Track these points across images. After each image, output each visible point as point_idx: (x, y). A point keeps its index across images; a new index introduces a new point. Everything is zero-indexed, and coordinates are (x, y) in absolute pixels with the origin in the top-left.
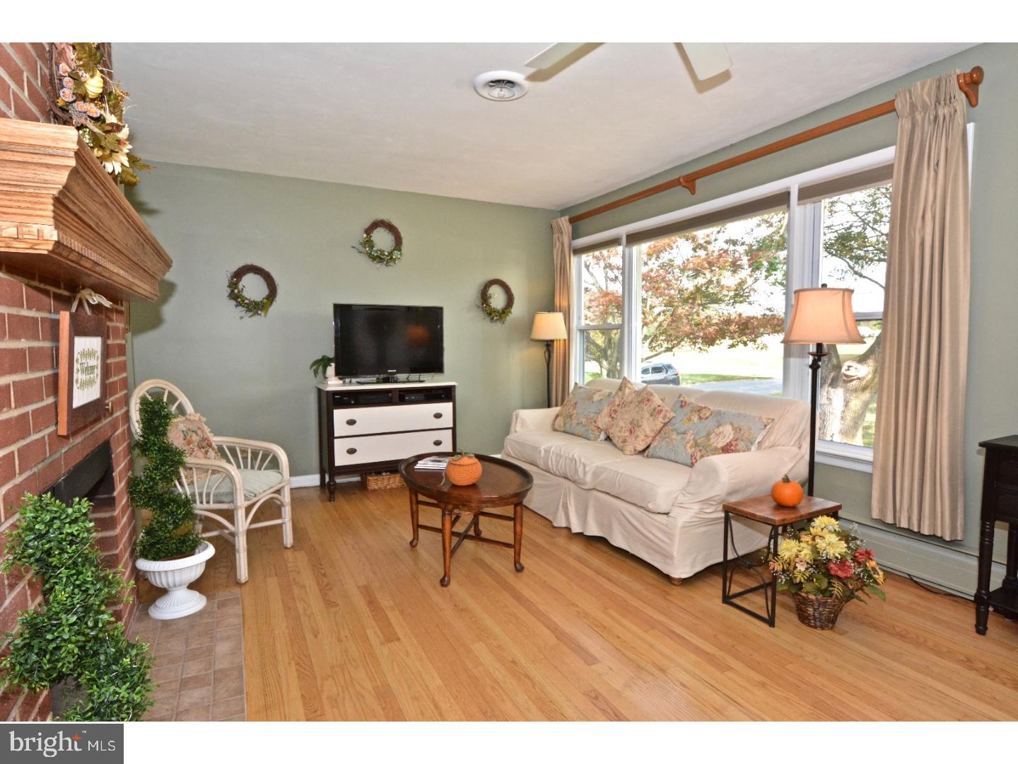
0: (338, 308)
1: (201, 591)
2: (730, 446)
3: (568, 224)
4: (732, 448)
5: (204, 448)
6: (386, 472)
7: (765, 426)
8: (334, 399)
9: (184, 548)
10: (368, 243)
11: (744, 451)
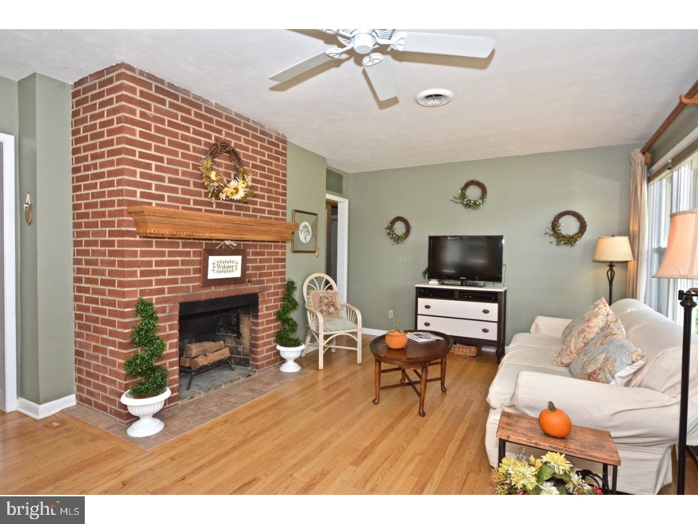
0: (431, 238)
1: (299, 364)
2: (594, 374)
3: (640, 155)
4: (595, 376)
5: (328, 306)
6: (459, 343)
7: (633, 362)
8: (421, 292)
9: (296, 343)
10: (463, 196)
11: (603, 382)
